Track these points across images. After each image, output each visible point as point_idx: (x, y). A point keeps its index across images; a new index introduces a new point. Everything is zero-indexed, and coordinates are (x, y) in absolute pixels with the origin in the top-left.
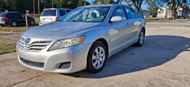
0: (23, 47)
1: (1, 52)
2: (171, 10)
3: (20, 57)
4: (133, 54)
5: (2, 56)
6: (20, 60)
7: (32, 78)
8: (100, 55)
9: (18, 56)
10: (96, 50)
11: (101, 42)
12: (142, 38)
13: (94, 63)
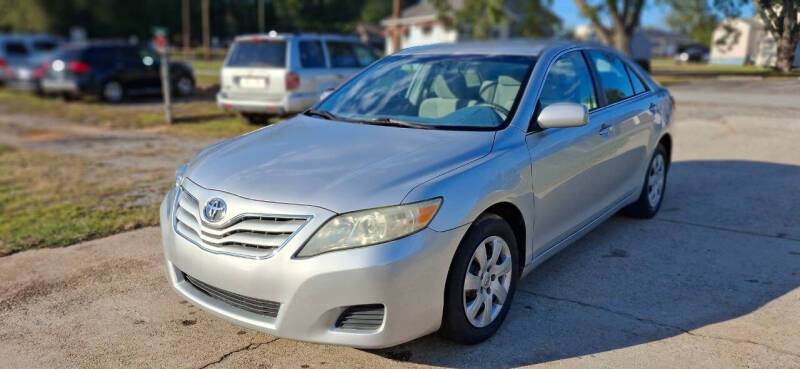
0: (192, 230)
1: (88, 230)
2: (777, 35)
3: (177, 270)
4: (620, 254)
5: (94, 248)
6: (179, 280)
7: (225, 356)
8: (492, 272)
9: (170, 264)
10: (480, 252)
11: (498, 217)
12: (656, 182)
13: (468, 306)
